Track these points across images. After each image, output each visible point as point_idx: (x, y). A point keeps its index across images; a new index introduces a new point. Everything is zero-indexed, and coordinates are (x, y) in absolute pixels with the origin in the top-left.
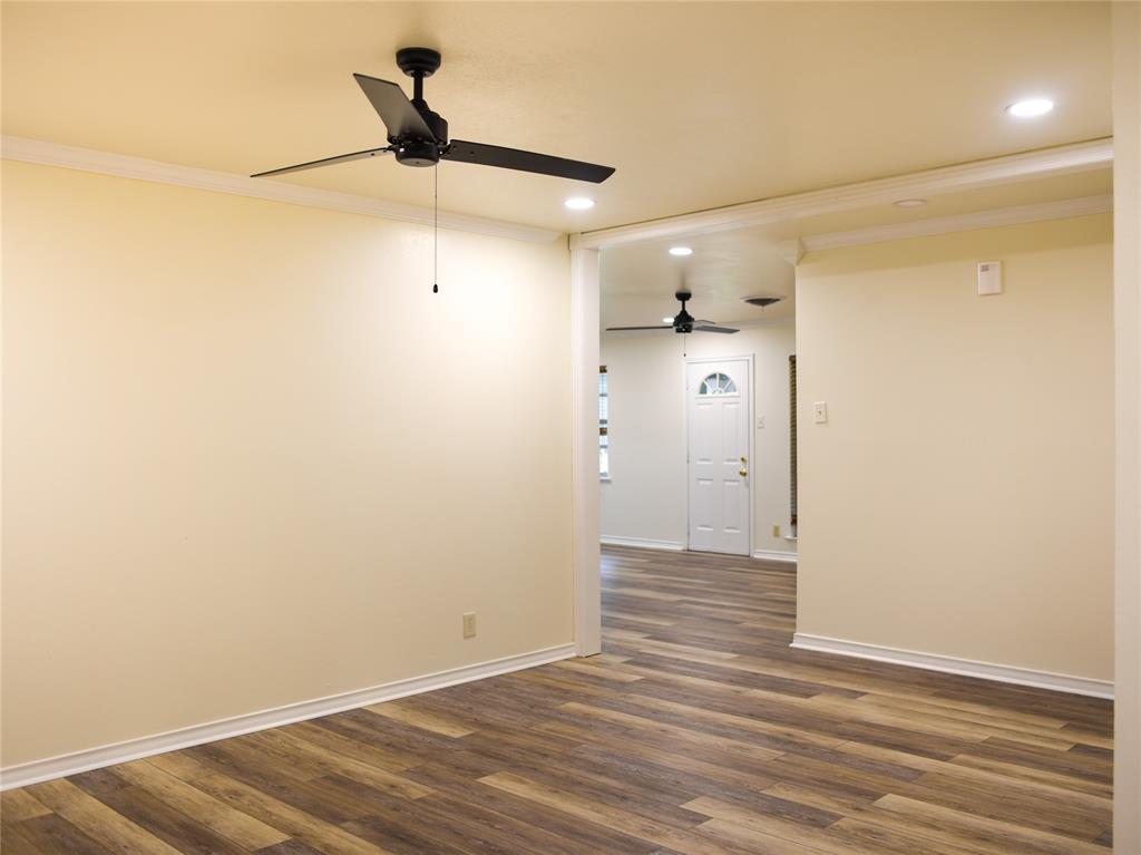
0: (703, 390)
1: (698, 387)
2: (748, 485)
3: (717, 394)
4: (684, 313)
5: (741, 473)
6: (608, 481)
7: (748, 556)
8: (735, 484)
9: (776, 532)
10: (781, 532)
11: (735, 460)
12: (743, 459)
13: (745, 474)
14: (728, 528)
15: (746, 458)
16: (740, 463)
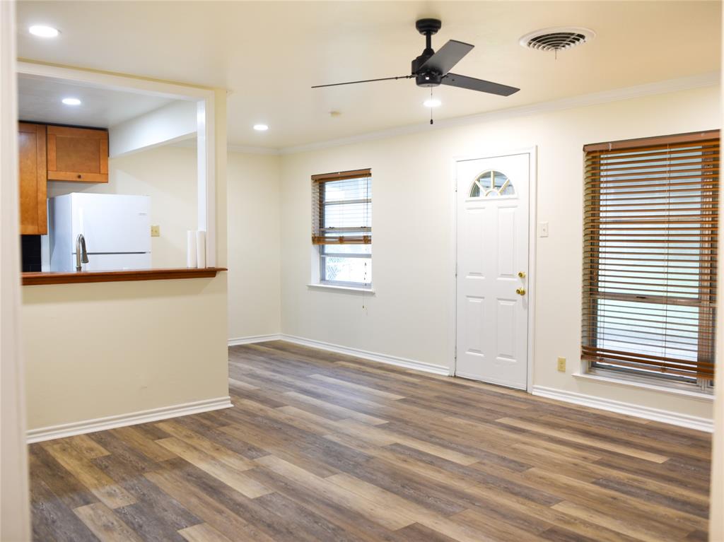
0: (475, 191)
1: (468, 188)
2: (526, 306)
3: (490, 197)
4: (429, 52)
5: (518, 292)
6: (372, 294)
7: (526, 392)
8: (512, 304)
9: (562, 366)
10: (568, 367)
11: (511, 276)
12: (521, 275)
13: (523, 293)
14: (502, 355)
15: (526, 274)
16: (518, 279)
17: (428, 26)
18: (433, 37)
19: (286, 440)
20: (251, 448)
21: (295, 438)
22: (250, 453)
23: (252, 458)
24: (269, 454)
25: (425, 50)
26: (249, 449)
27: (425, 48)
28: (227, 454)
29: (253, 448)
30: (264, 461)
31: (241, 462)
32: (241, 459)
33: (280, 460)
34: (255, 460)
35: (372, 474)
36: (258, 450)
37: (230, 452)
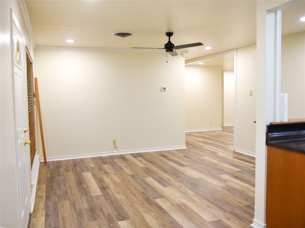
4: (169, 42)
17: (169, 34)
18: (171, 37)
19: (213, 193)
20: (228, 190)
21: (208, 194)
22: (228, 188)
23: (227, 186)
24: (220, 187)
25: (168, 42)
26: (229, 190)
27: (168, 41)
28: (238, 188)
29: (227, 190)
30: (222, 184)
31: (231, 185)
32: (231, 186)
33: (216, 184)
34: (225, 185)
35: (184, 177)
36: (225, 189)
37: (237, 189)
